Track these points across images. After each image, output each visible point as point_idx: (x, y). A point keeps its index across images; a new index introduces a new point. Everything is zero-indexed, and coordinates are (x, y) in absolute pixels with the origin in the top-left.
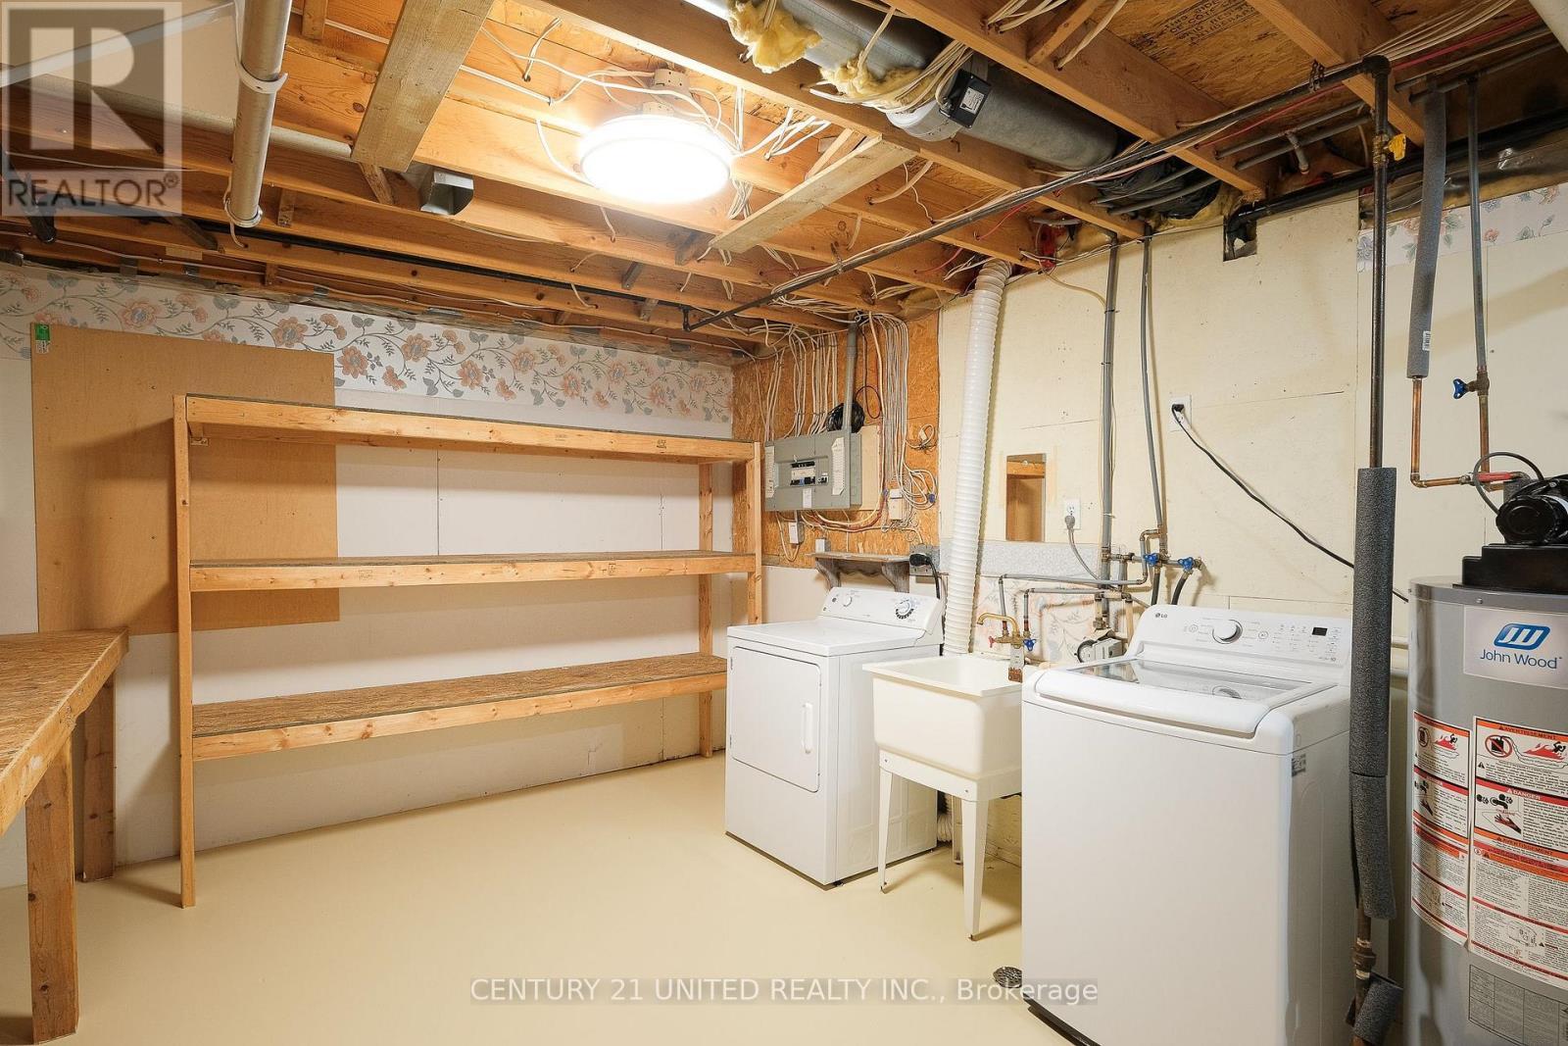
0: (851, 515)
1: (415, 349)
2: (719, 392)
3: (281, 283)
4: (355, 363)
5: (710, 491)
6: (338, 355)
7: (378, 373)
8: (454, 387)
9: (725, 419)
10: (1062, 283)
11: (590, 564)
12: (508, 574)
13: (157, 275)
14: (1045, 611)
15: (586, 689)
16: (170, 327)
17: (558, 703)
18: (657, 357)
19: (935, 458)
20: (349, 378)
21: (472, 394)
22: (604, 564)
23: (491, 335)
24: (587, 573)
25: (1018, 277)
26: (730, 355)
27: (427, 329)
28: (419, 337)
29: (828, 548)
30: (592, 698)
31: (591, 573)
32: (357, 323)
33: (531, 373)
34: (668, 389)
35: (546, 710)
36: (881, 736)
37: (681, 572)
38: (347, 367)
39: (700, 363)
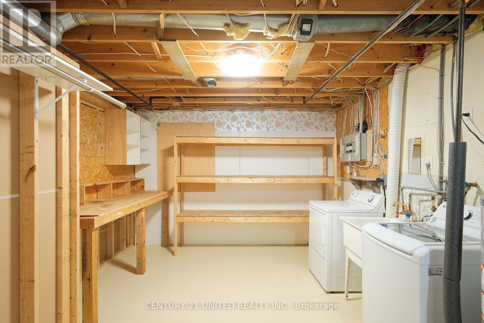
0: (365, 163)
1: (234, 119)
2: (331, 121)
3: (200, 107)
4: (220, 124)
5: (326, 155)
6: (216, 123)
7: (225, 126)
8: (244, 128)
9: (333, 130)
10: (426, 67)
11: (274, 179)
12: (249, 181)
13: (177, 109)
14: (421, 203)
15: (272, 217)
16: (181, 120)
17: (264, 220)
18: (307, 112)
19: (387, 140)
20: (218, 128)
21: (249, 129)
22: (278, 179)
23: (255, 112)
24: (273, 181)
25: (412, 67)
26: (331, 108)
27: (238, 113)
28: (235, 115)
29: (358, 175)
30: (274, 220)
31: (274, 181)
32: (220, 114)
33: (266, 122)
34: (311, 122)
35: (260, 221)
36: (345, 244)
37: (305, 182)
38: (218, 125)
39: (323, 112)
